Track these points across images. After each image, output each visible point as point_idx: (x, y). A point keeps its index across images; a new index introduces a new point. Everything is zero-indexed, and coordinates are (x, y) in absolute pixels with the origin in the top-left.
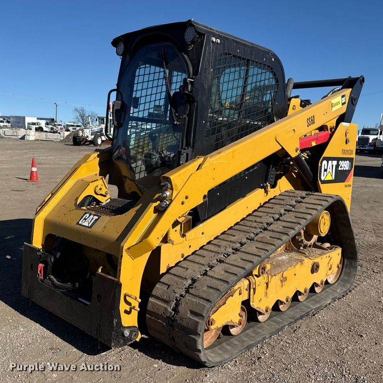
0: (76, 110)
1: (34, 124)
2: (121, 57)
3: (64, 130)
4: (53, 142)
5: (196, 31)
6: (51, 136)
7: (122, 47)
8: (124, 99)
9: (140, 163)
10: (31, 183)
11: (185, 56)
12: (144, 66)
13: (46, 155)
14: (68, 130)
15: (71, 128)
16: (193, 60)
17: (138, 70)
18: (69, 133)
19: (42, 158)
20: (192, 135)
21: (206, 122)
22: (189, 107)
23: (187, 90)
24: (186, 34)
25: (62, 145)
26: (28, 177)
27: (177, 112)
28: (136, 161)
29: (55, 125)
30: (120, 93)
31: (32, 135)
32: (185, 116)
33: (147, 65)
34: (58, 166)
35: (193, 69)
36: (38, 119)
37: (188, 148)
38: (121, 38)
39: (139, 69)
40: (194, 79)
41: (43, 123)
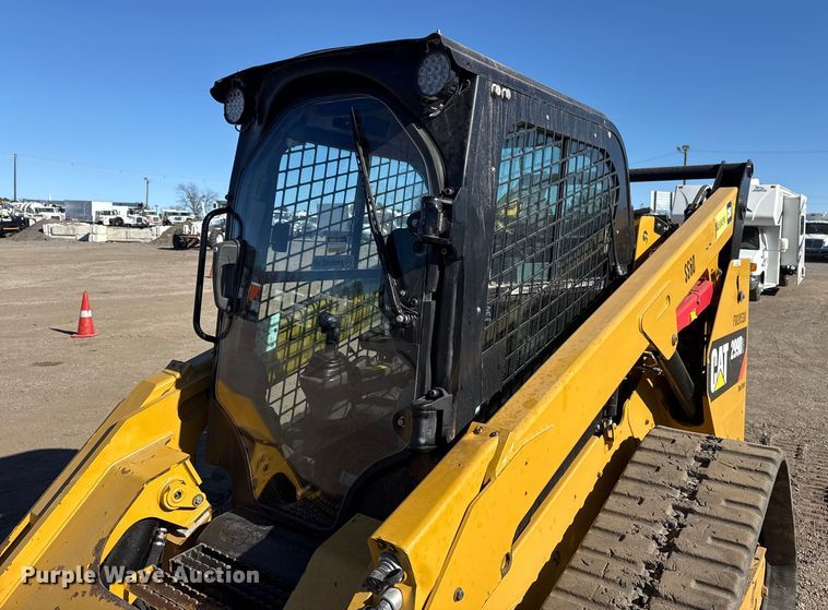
0: (182, 188)
1: (107, 213)
2: (239, 127)
3: (160, 221)
4: (139, 245)
5: (454, 66)
6: (135, 234)
7: (238, 103)
8: (247, 237)
9: (292, 381)
10: (78, 341)
11: (421, 132)
12: (301, 147)
13: (122, 271)
14: (166, 223)
15: (172, 219)
16: (444, 144)
17: (285, 157)
18: (168, 227)
19: (112, 278)
20: (451, 353)
21: (483, 310)
22: (438, 272)
23: (435, 230)
24: (422, 73)
25: (154, 250)
26: (74, 327)
27: (402, 286)
28: (283, 376)
29: (144, 214)
30: (237, 217)
31: (102, 234)
32: (427, 298)
33: (308, 145)
34: (139, 296)
35: (446, 168)
36: (114, 204)
37: (441, 395)
38: (238, 80)
39: (289, 154)
40: (452, 197)
41: (123, 212)
